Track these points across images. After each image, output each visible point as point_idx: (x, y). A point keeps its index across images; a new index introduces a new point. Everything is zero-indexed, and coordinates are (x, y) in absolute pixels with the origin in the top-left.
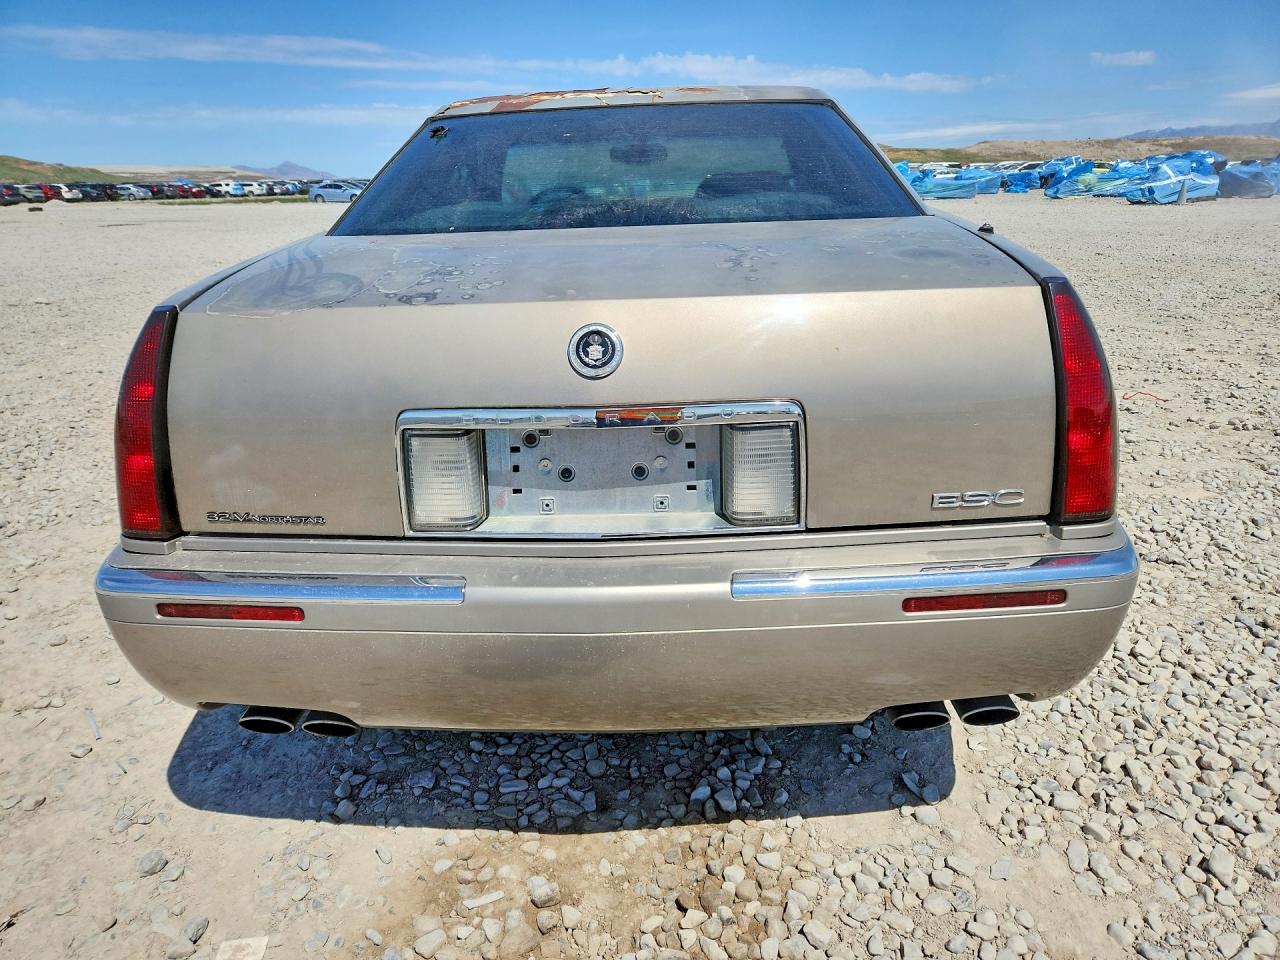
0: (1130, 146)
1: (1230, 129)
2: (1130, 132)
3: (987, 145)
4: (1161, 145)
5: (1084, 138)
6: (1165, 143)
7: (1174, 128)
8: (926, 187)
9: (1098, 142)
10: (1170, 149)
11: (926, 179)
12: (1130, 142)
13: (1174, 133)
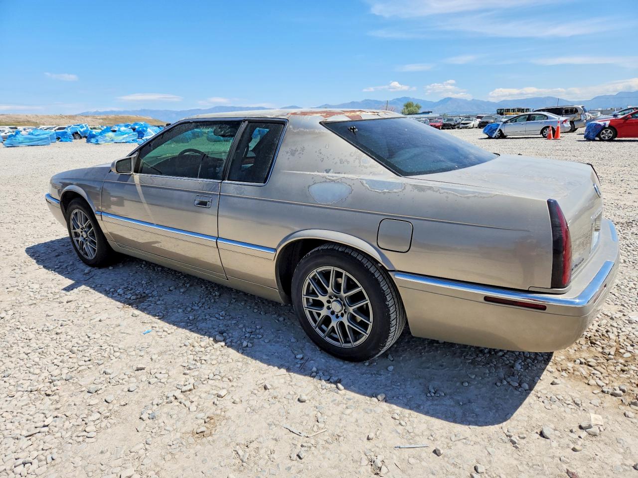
0: (83, 119)
1: (124, 112)
2: (80, 112)
3: (4, 117)
4: (97, 118)
5: (58, 114)
6: (98, 117)
7: (99, 111)
8: (19, 140)
9: (66, 116)
10: (102, 121)
11: (17, 136)
12: (83, 117)
13: (100, 113)
